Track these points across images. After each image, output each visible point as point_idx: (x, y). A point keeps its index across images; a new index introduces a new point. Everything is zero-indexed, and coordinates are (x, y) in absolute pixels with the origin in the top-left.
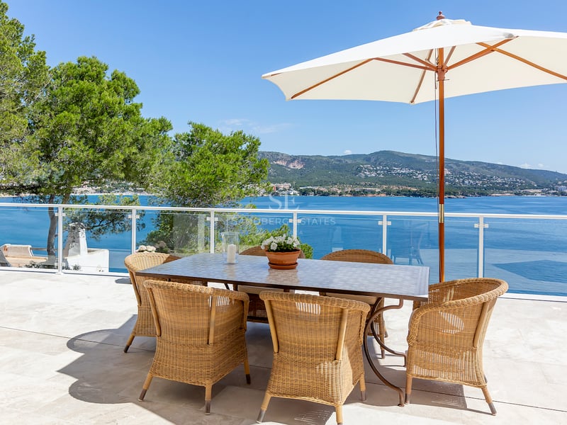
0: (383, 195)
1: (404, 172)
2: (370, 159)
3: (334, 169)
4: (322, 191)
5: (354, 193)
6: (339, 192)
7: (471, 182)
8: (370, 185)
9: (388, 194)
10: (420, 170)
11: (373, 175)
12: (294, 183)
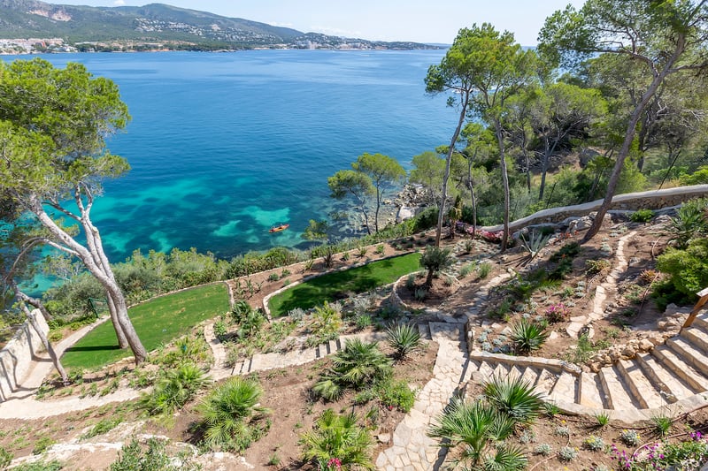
0: (166, 50)
2: (144, 12)
3: (108, 21)
4: (102, 47)
6: (121, 47)
7: (238, 37)
10: (194, 25)
11: (152, 29)
12: (67, 37)
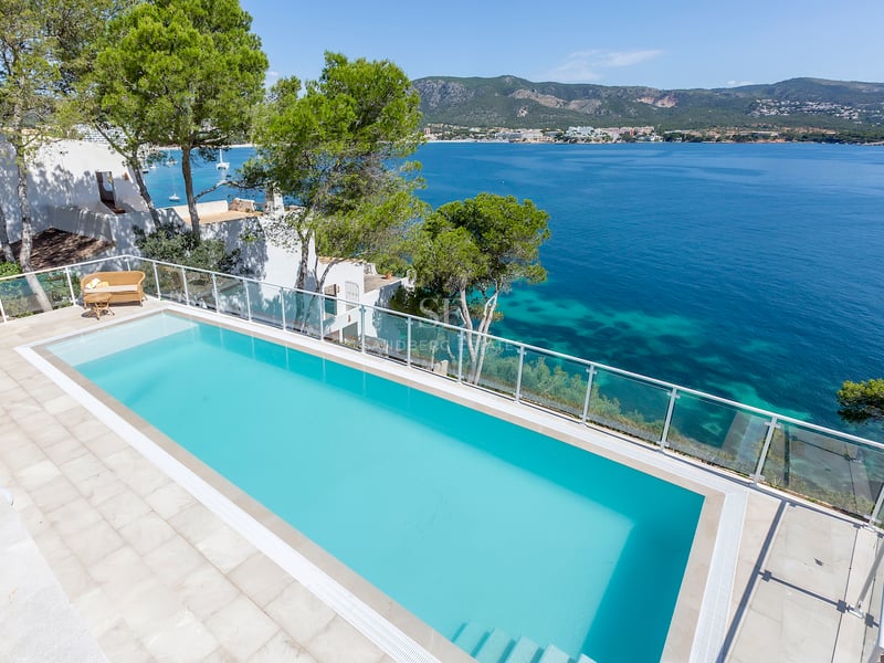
0: (780, 140)
1: (821, 108)
3: (717, 105)
4: (693, 137)
5: (738, 139)
6: (717, 136)
8: (765, 127)
9: (789, 138)
10: (849, 104)
11: (773, 113)
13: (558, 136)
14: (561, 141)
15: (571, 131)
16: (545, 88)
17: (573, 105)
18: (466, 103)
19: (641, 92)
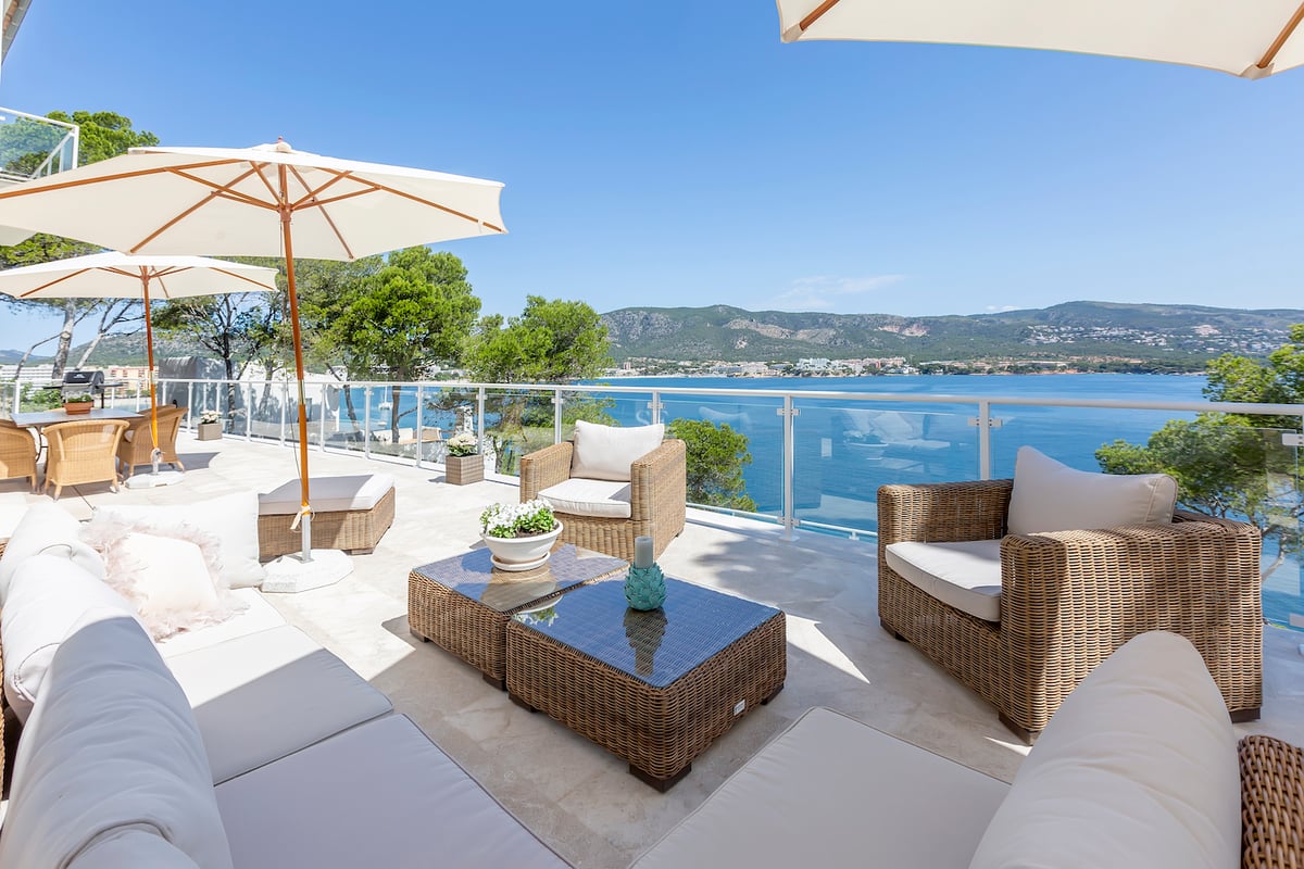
0: (1071, 372)
1: (1114, 333)
2: (1047, 316)
3: (979, 333)
4: (957, 368)
5: (1016, 370)
6: (987, 368)
7: (1268, 345)
8: (1047, 356)
9: (1083, 369)
10: (1149, 329)
11: (1053, 341)
12: (911, 356)
13: (787, 370)
14: (791, 375)
15: (802, 364)
16: (765, 317)
17: (801, 335)
18: (672, 335)
19: (882, 320)
